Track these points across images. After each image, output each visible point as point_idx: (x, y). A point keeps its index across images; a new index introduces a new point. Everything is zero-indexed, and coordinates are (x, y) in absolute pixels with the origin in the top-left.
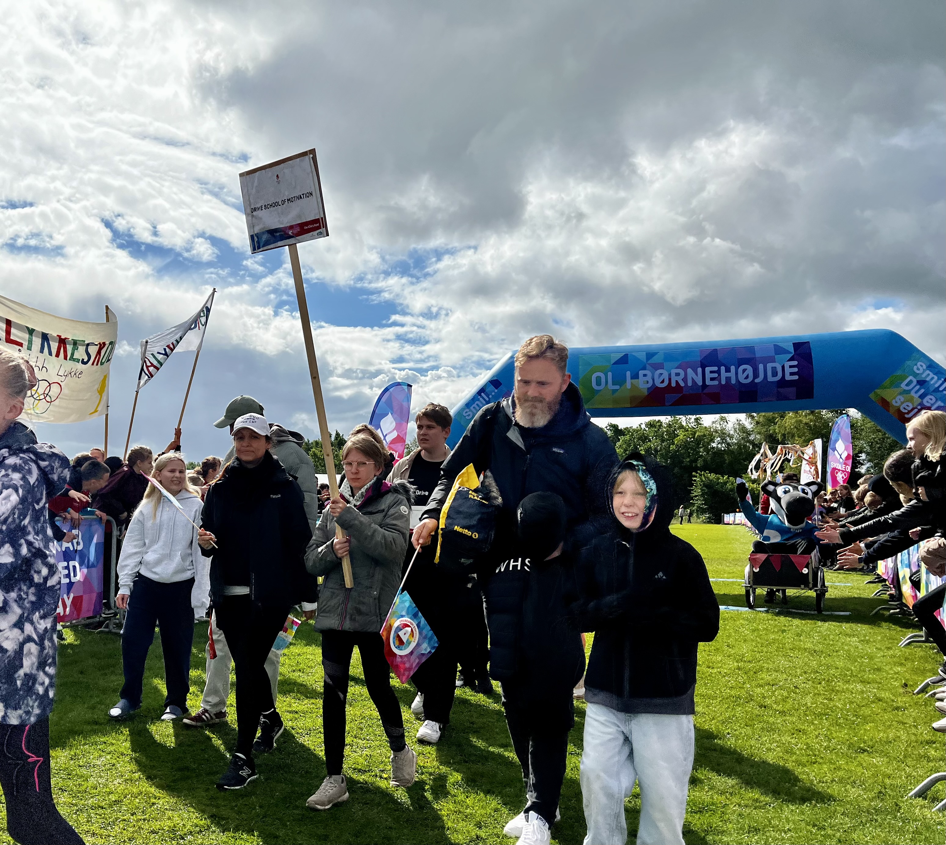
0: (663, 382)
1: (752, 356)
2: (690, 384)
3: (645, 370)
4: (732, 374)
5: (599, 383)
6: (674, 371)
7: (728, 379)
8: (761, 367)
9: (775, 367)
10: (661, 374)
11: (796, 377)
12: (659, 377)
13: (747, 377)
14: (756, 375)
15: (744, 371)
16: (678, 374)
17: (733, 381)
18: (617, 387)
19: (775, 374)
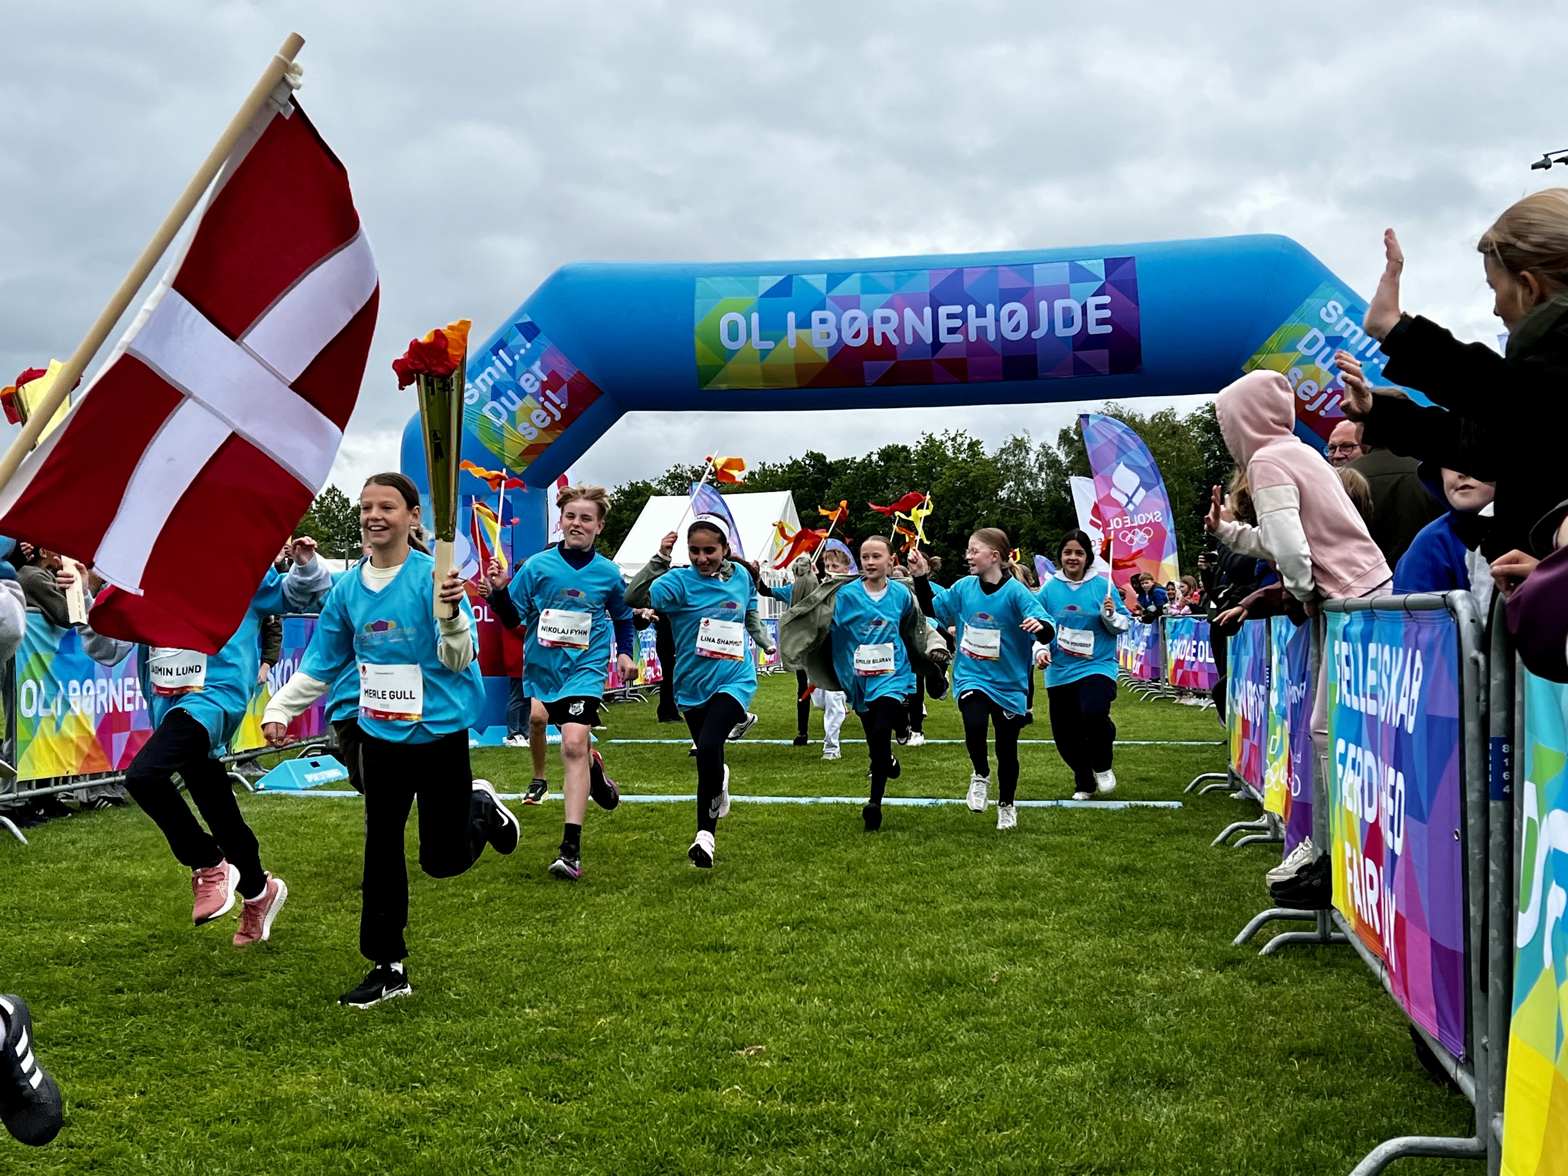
0: (857, 335)
1: (1027, 285)
2: (909, 339)
3: (824, 309)
4: (989, 321)
5: (734, 337)
6: (879, 313)
7: (981, 330)
8: (1043, 305)
9: (1069, 308)
10: (854, 319)
11: (1108, 329)
12: (851, 325)
13: (1016, 329)
14: (1033, 324)
15: (1012, 314)
16: (885, 320)
17: (991, 336)
18: (770, 345)
19: (1068, 322)
